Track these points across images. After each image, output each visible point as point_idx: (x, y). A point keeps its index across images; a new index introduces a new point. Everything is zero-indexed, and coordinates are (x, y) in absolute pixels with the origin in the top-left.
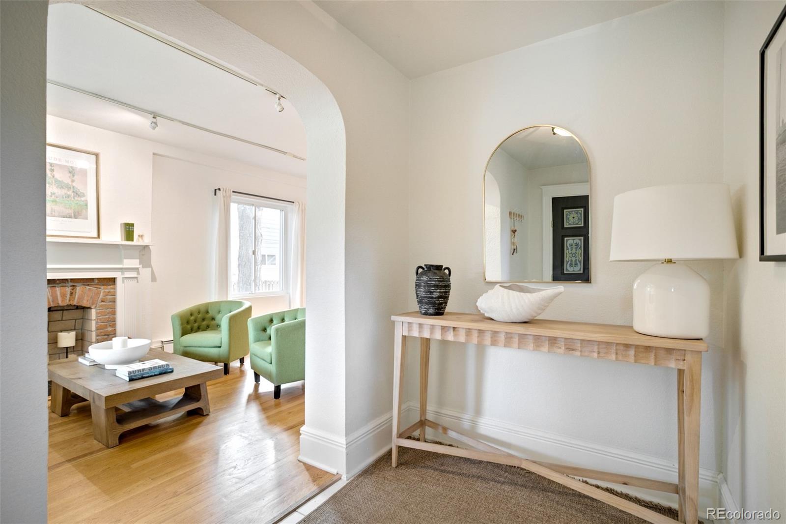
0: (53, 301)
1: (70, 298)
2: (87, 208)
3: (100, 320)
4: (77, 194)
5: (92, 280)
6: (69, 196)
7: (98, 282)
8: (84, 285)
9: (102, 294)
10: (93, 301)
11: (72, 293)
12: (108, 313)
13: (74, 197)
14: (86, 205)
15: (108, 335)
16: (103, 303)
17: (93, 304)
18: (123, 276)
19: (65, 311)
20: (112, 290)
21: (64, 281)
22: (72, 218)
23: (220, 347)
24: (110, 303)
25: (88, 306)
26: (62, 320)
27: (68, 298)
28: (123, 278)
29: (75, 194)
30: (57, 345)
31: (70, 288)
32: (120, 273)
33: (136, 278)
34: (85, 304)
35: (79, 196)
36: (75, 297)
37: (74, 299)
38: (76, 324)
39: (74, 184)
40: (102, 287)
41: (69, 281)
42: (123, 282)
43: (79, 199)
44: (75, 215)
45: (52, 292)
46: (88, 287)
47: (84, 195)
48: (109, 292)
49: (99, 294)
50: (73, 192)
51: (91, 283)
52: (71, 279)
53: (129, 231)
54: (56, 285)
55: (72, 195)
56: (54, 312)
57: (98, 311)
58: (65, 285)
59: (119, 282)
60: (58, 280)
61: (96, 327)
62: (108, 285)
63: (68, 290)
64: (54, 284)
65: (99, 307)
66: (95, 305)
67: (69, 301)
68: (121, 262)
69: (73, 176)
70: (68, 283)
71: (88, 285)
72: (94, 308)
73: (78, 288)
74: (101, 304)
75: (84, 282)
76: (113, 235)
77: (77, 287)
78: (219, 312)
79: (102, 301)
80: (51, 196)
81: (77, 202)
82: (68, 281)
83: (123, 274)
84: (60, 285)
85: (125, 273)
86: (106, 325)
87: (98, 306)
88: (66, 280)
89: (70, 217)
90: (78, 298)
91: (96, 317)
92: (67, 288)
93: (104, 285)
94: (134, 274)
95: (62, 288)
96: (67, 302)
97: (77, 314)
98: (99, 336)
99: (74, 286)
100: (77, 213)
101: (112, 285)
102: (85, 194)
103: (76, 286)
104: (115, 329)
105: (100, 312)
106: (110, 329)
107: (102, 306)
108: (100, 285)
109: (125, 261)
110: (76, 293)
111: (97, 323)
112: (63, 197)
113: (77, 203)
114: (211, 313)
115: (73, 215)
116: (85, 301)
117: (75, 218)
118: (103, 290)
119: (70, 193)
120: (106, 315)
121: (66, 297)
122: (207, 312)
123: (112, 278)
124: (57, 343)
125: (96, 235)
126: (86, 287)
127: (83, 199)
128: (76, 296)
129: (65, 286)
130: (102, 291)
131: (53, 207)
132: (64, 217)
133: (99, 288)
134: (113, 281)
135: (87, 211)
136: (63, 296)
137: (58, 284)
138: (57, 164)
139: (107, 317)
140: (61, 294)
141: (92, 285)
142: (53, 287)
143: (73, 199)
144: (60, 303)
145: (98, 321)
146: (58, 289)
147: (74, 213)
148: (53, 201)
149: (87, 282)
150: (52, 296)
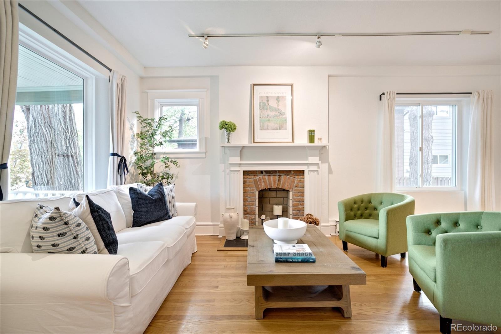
0: (269, 185)
1: (278, 183)
2: (286, 122)
3: (295, 200)
4: (281, 113)
5: (290, 171)
6: (276, 116)
7: (293, 173)
8: (285, 175)
9: (296, 182)
10: (290, 186)
11: (279, 180)
12: (300, 195)
13: (279, 116)
14: (286, 120)
15: (299, 211)
16: (296, 188)
17: (290, 188)
18: (309, 169)
19: (277, 192)
20: (302, 179)
21: (275, 172)
22: (278, 130)
23: (378, 238)
24: (301, 188)
25: (288, 189)
26: (276, 197)
27: (277, 183)
28: (308, 170)
29: (280, 114)
30: (273, 213)
31: (278, 177)
32: (307, 167)
33: (317, 171)
34: (286, 188)
35: (282, 115)
37: (280, 184)
38: (284, 201)
39: (279, 107)
40: (296, 177)
41: (278, 172)
42: (309, 174)
43: (282, 117)
44: (279, 128)
45: (269, 179)
46: (288, 177)
47: (284, 114)
48: (300, 180)
49: (294, 181)
50: (279, 112)
51: (290, 174)
52: (279, 171)
53: (311, 135)
54: (271, 175)
55: (278, 115)
56: (272, 192)
57: (294, 193)
58: (275, 174)
59: (306, 174)
60: (272, 171)
61: (292, 205)
62: (300, 176)
63: (277, 178)
64: (269, 174)
65: (294, 191)
66: (292, 189)
67: (278, 185)
68: (307, 160)
69: (279, 102)
70: (277, 173)
71: (288, 175)
72: (292, 191)
73: (282, 177)
74: (295, 188)
75: (285, 173)
76: (302, 140)
78: (382, 203)
80: (267, 117)
81: (281, 119)
82: (277, 172)
83: (308, 168)
84: (273, 174)
85: (310, 167)
86: (298, 204)
87: (293, 190)
90: (282, 184)
91: (292, 197)
92: (276, 176)
93: (297, 175)
94: (315, 168)
95: (274, 176)
96: (276, 186)
97: (283, 194)
98: (294, 211)
99: (280, 175)
101: (302, 175)
102: (285, 113)
104: (304, 207)
105: (295, 194)
106: (300, 207)
107: (296, 190)
108: (294, 175)
109: (309, 158)
110: (281, 180)
111: (293, 201)
112: (273, 117)
113: (281, 120)
114: (374, 203)
115: (278, 128)
116: (286, 186)
117: (280, 130)
118: (297, 179)
119: (277, 114)
120: (298, 197)
121: (276, 183)
122: (370, 202)
123: (302, 170)
124: (273, 211)
125: (291, 141)
127: (284, 116)
128: (281, 182)
129: (275, 175)
130: (296, 180)
131: (268, 124)
132: (274, 130)
133: (295, 178)
134: (302, 172)
135: (286, 124)
136: (274, 182)
137: (272, 174)
138: (270, 96)
139: (299, 198)
140: (273, 180)
141: (290, 175)
142: (269, 175)
143: (278, 118)
144: (272, 186)
145: (294, 200)
146: (272, 177)
147: (279, 126)
148: (268, 120)
149: (287, 173)
150: (268, 181)
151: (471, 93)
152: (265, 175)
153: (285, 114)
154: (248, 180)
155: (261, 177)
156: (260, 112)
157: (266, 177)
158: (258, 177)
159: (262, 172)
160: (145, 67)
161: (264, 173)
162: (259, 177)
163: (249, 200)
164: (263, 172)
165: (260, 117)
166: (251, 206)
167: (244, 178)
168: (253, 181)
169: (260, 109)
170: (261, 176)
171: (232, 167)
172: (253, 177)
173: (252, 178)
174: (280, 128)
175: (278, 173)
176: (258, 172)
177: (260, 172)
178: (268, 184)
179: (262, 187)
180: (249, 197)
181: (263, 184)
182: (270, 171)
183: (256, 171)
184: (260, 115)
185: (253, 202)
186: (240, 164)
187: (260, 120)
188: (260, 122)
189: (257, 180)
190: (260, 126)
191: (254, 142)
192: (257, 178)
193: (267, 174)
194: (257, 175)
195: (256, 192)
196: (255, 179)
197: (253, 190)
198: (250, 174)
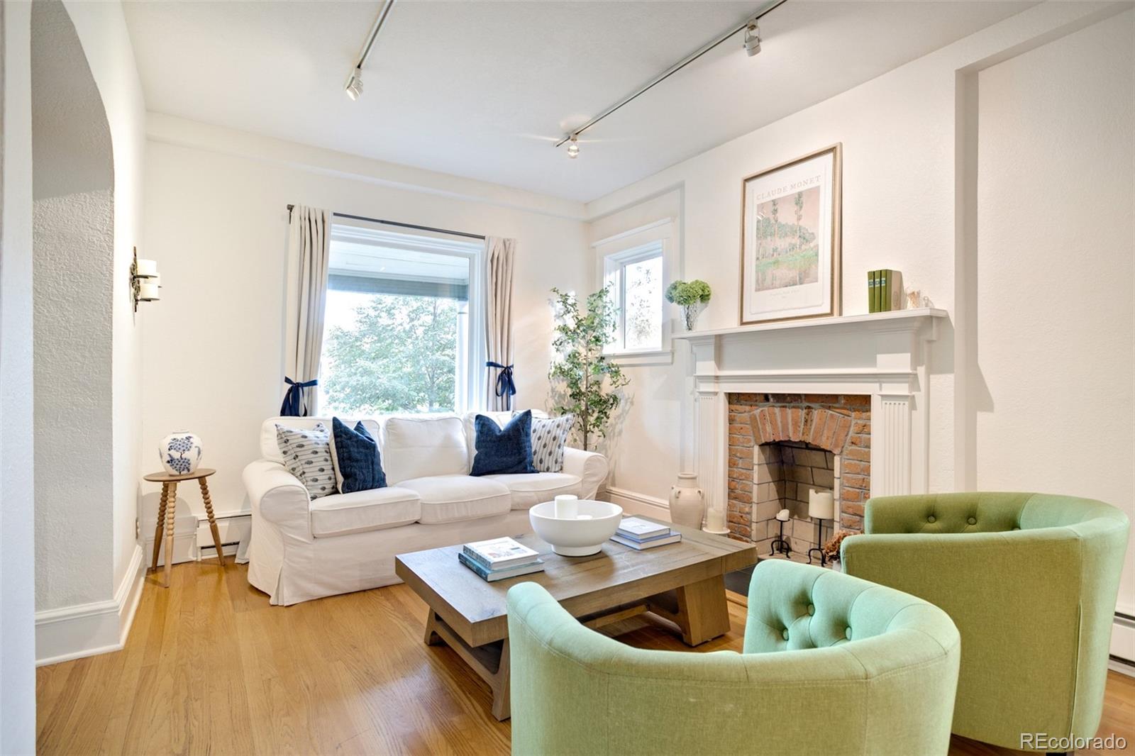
0: (783, 432)
1: (804, 429)
2: (818, 261)
3: (848, 480)
4: (804, 238)
5: (835, 398)
6: (793, 247)
7: (845, 404)
8: (823, 407)
9: (852, 429)
10: (837, 439)
11: (806, 421)
12: (862, 470)
13: (800, 246)
14: (817, 255)
15: (861, 516)
16: (854, 447)
17: (836, 446)
18: (879, 392)
20: (865, 422)
21: (796, 398)
22: (796, 284)
24: (863, 449)
25: (829, 449)
27: (801, 430)
28: (879, 396)
29: (802, 240)
31: (805, 411)
32: (874, 385)
33: (911, 397)
34: (825, 444)
35: (807, 241)
36: (810, 429)
37: (809, 432)
39: (801, 223)
40: (853, 414)
41: (803, 397)
42: (883, 406)
43: (807, 247)
44: (800, 279)
45: (782, 416)
46: (831, 412)
47: (813, 237)
48: (862, 425)
49: (848, 427)
50: (800, 237)
51: (835, 405)
52: (806, 395)
53: (875, 287)
54: (787, 405)
55: (798, 243)
57: (847, 462)
58: (797, 405)
59: (876, 403)
60: (789, 395)
61: (839, 493)
62: (863, 412)
63: (802, 414)
64: (783, 402)
65: (847, 456)
66: (840, 449)
67: (803, 434)
69: (801, 207)
70: (801, 402)
71: (829, 408)
72: (840, 454)
73: (815, 412)
74: (851, 448)
75: (822, 402)
76: (857, 306)
77: (813, 410)
79: (852, 443)
80: (773, 255)
81: (804, 253)
82: (801, 398)
84: (792, 404)
85: (887, 385)
87: (844, 453)
88: (799, 395)
89: (795, 284)
90: (815, 431)
91: (840, 472)
92: (788, 409)
93: (854, 410)
94: (902, 389)
95: (794, 410)
96: (799, 436)
98: (845, 513)
99: (809, 408)
100: (803, 274)
101: (866, 411)
102: (816, 235)
103: (812, 408)
105: (848, 464)
106: (863, 504)
107: (851, 452)
108: (848, 409)
109: (880, 358)
110: (812, 421)
111: (842, 485)
112: (787, 252)
113: (803, 257)
115: (798, 278)
116: (824, 439)
117: (801, 284)
118: (855, 419)
119: (796, 241)
120: (859, 474)
121: (799, 427)
123: (865, 396)
125: (829, 310)
126: (827, 411)
127: (812, 245)
128: (813, 427)
129: (798, 407)
130: (853, 422)
131: (774, 272)
132: (786, 286)
133: (849, 416)
134: (865, 402)
135: (817, 266)
136: (796, 424)
137: (789, 403)
138: (779, 199)
139: (860, 477)
140: (792, 420)
141: (835, 408)
142: (783, 407)
143: (798, 250)
144: (791, 435)
145: (845, 481)
146: (789, 411)
147: (800, 274)
148: (774, 263)
149: (829, 401)
150: (781, 422)
152: (773, 406)
153: (814, 239)
154: (738, 417)
155: (766, 409)
156: (757, 245)
157: (777, 410)
158: (759, 411)
159: (766, 397)
160: (586, 204)
161: (771, 400)
162: (761, 409)
163: (740, 466)
164: (770, 397)
165: (758, 259)
166: (744, 482)
167: (731, 411)
168: (748, 419)
169: (758, 238)
170: (765, 408)
171: (702, 385)
172: (747, 408)
173: (745, 412)
174: (803, 277)
175: (804, 401)
176: (758, 398)
177: (763, 398)
178: (780, 429)
179: (767, 435)
180: (741, 458)
181: (769, 428)
182: (784, 395)
183: (755, 394)
184: (758, 251)
185: (748, 472)
186: (717, 377)
187: (757, 266)
188: (757, 272)
189: (755, 416)
190: (757, 281)
191: (742, 324)
192: (757, 412)
193: (778, 402)
194: (756, 406)
195: (753, 447)
196: (752, 413)
197: (749, 441)
198: (742, 402)
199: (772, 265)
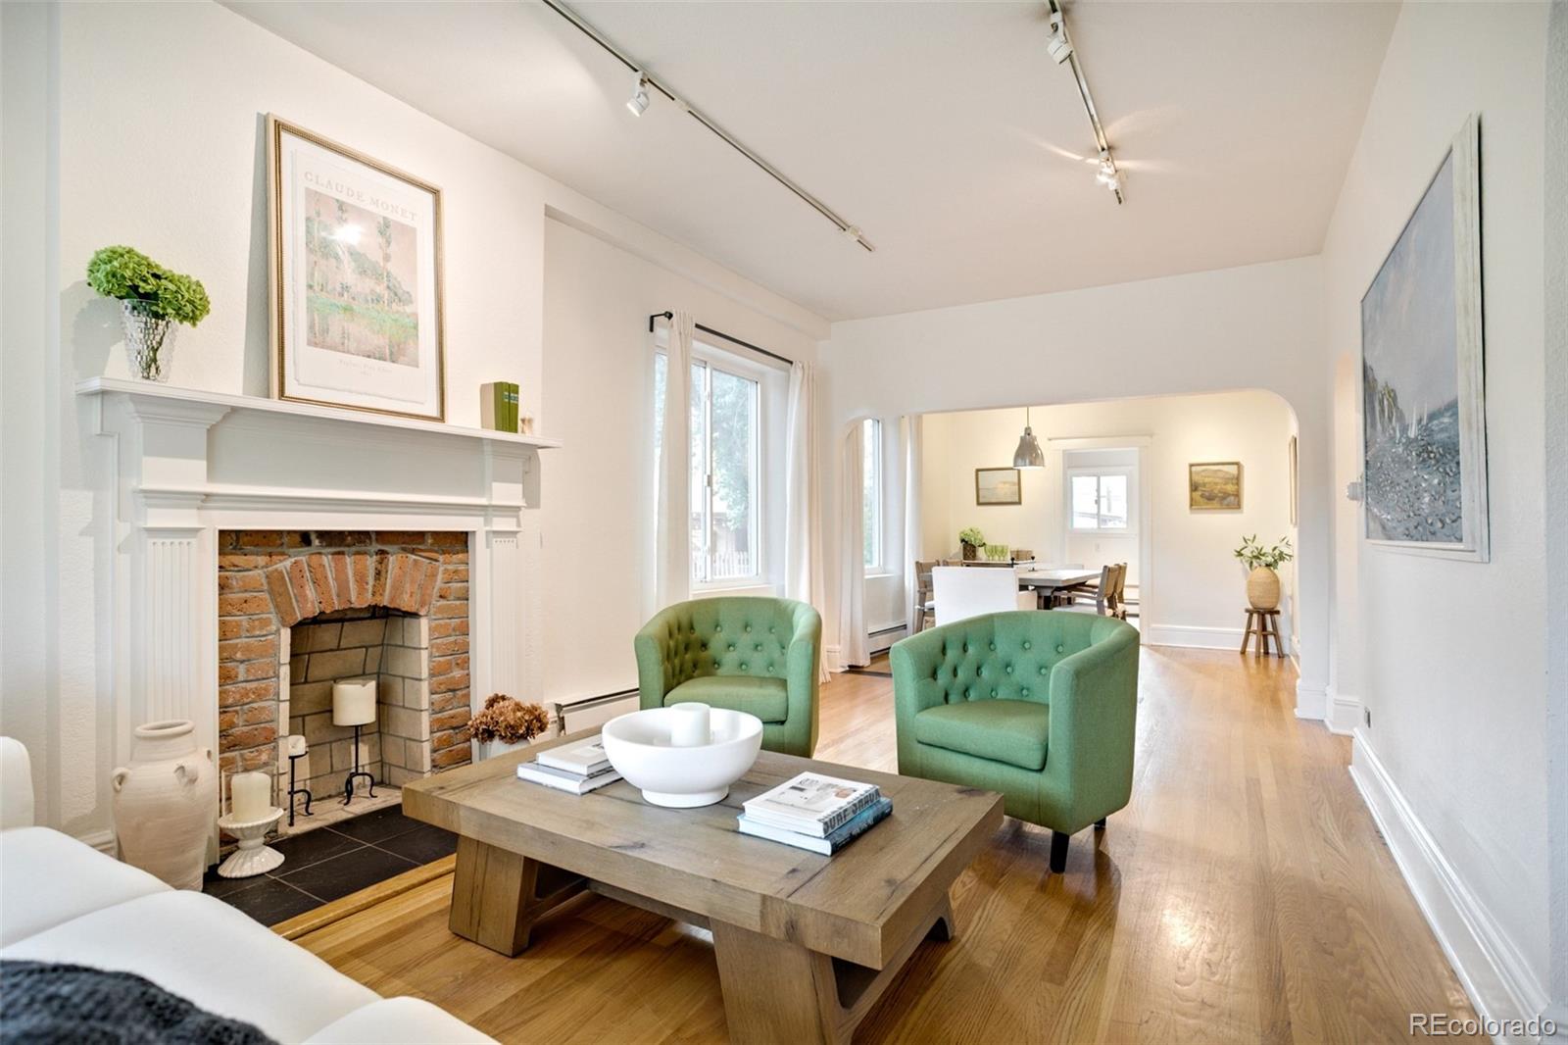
0: (338, 596)
1: (374, 586)
2: (417, 336)
3: (438, 649)
4: (396, 294)
5: (420, 536)
6: (378, 300)
7: (431, 545)
8: (404, 549)
9: (440, 577)
10: (423, 595)
11: (378, 573)
12: (454, 630)
13: (390, 303)
14: (416, 327)
15: (454, 690)
16: (443, 602)
17: (422, 604)
18: (488, 528)
19: (346, 624)
20: (462, 567)
21: (362, 538)
22: (385, 360)
23: (782, 723)
24: (458, 602)
25: (413, 610)
26: (338, 649)
27: (370, 587)
28: (487, 532)
29: (392, 295)
30: (332, 718)
31: (375, 558)
32: (481, 519)
33: (514, 533)
34: (406, 603)
36: (385, 584)
37: (384, 591)
38: (368, 658)
39: (390, 266)
40: (441, 558)
41: (373, 537)
42: (488, 545)
43: (401, 309)
44: (391, 353)
45: (336, 570)
46: (414, 557)
47: (410, 299)
48: (455, 572)
49: (434, 575)
50: (388, 287)
51: (420, 547)
52: (378, 533)
53: (504, 403)
54: (346, 549)
55: (386, 296)
57: (434, 624)
58: (363, 548)
59: (479, 545)
60: (351, 533)
61: (430, 669)
62: (454, 554)
63: (371, 562)
64: (340, 546)
65: (435, 614)
66: (427, 608)
67: (374, 594)
68: (481, 488)
69: (389, 243)
70: (371, 544)
71: (413, 552)
72: (426, 616)
73: (391, 559)
74: (439, 604)
75: (403, 543)
76: (468, 416)
77: (389, 556)
79: (441, 597)
80: (341, 295)
81: (397, 316)
82: (370, 538)
83: (487, 523)
84: (354, 549)
85: (495, 519)
86: (449, 663)
87: (432, 610)
88: (367, 533)
89: (382, 358)
90: (393, 587)
91: (430, 640)
92: (369, 557)
93: (444, 553)
94: (508, 524)
95: (357, 556)
96: (368, 600)
97: (370, 631)
98: (436, 693)
99: (383, 551)
100: (396, 348)
101: (463, 552)
102: (413, 297)
103: (388, 553)
104: (468, 675)
105: (437, 625)
106: (457, 673)
107: (440, 609)
108: (436, 552)
109: (495, 486)
110: (387, 572)
111: (431, 656)
112: (367, 301)
113: (396, 320)
115: (387, 351)
116: (406, 597)
117: (393, 362)
118: (445, 564)
119: (380, 289)
120: (450, 636)
121: (367, 583)
123: (462, 533)
124: (331, 711)
125: (435, 413)
126: (409, 555)
127: (408, 309)
128: (389, 581)
129: (365, 553)
130: (441, 569)
131: (345, 324)
132: (369, 357)
133: (436, 561)
134: (459, 541)
135: (416, 344)
136: (361, 580)
137: (349, 546)
138: (353, 206)
139: (452, 639)
140: (355, 574)
141: (422, 550)
142: (339, 553)
143: (387, 308)
144: (353, 599)
145: (434, 650)
146: (348, 560)
147: (391, 347)
148: (345, 309)
149: (411, 540)
150: (336, 579)
151: (791, 363)
152: (320, 553)
153: (411, 302)
154: (236, 579)
155: (304, 559)
156: (308, 263)
157: (327, 560)
158: (288, 563)
159: (305, 538)
161: (316, 542)
162: (293, 560)
163: (241, 678)
164: (313, 537)
165: (310, 287)
166: (255, 705)
167: (223, 567)
168: (264, 581)
170: (302, 556)
171: (151, 511)
172: (261, 560)
173: (257, 567)
174: (395, 353)
175: (374, 543)
176: (286, 540)
177: (298, 539)
178: (334, 592)
179: (309, 605)
180: (242, 662)
181: (310, 592)
182: (341, 533)
183: (280, 533)
184: (312, 275)
185: (263, 684)
186: (207, 496)
187: (309, 300)
188: (310, 310)
189: (281, 572)
190: (311, 327)
191: (281, 395)
192: (285, 565)
193: (330, 545)
194: (283, 554)
195: (278, 631)
196: (270, 569)
197: (267, 622)
198: (249, 548)
199: (342, 312)
